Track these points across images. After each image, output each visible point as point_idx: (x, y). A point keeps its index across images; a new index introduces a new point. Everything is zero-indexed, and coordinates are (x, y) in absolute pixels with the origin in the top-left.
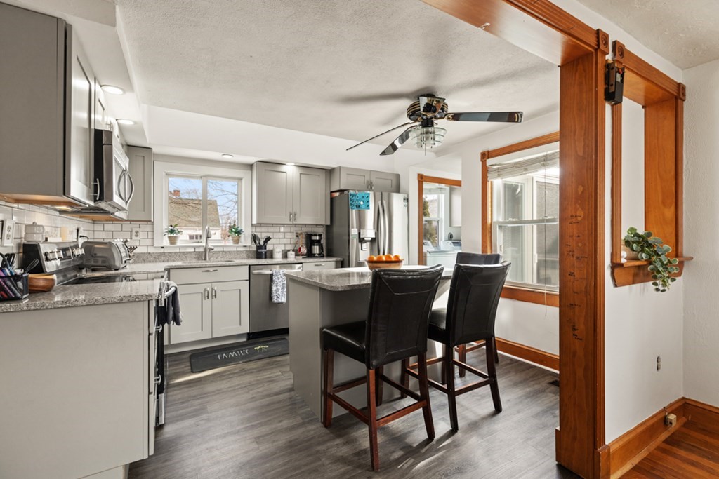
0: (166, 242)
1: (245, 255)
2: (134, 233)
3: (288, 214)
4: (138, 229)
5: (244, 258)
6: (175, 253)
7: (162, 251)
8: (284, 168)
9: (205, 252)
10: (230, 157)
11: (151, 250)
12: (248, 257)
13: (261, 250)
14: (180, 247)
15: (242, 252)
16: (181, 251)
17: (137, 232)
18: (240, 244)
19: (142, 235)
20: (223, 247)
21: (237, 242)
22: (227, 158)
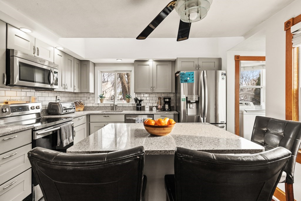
0: (99, 102)
1: (132, 109)
2: (88, 98)
3: (150, 87)
4: (89, 96)
5: (131, 110)
6: (103, 106)
7: (98, 105)
8: (147, 63)
9: (113, 106)
10: (121, 60)
11: (94, 105)
12: (134, 110)
13: (138, 106)
14: (105, 104)
15: (131, 107)
16: (105, 106)
17: (89, 97)
18: (130, 103)
19: (91, 98)
20: (123, 104)
21: (128, 102)
22: (119, 61)
